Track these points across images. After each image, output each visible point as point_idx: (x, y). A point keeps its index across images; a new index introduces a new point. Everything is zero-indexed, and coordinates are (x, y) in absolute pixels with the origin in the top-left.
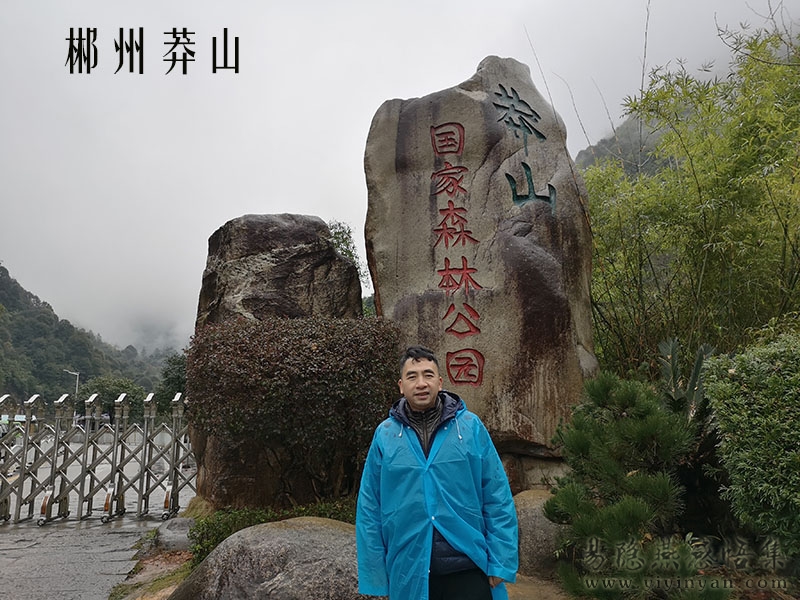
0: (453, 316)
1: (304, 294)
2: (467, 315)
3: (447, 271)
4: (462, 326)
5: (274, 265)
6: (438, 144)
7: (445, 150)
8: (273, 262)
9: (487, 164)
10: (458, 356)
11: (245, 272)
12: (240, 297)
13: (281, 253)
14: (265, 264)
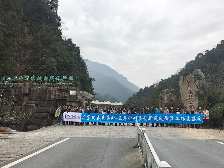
0: (190, 102)
3: (189, 97)
4: (191, 103)
6: (188, 82)
9: (194, 85)
12: (166, 99)
14: (168, 95)
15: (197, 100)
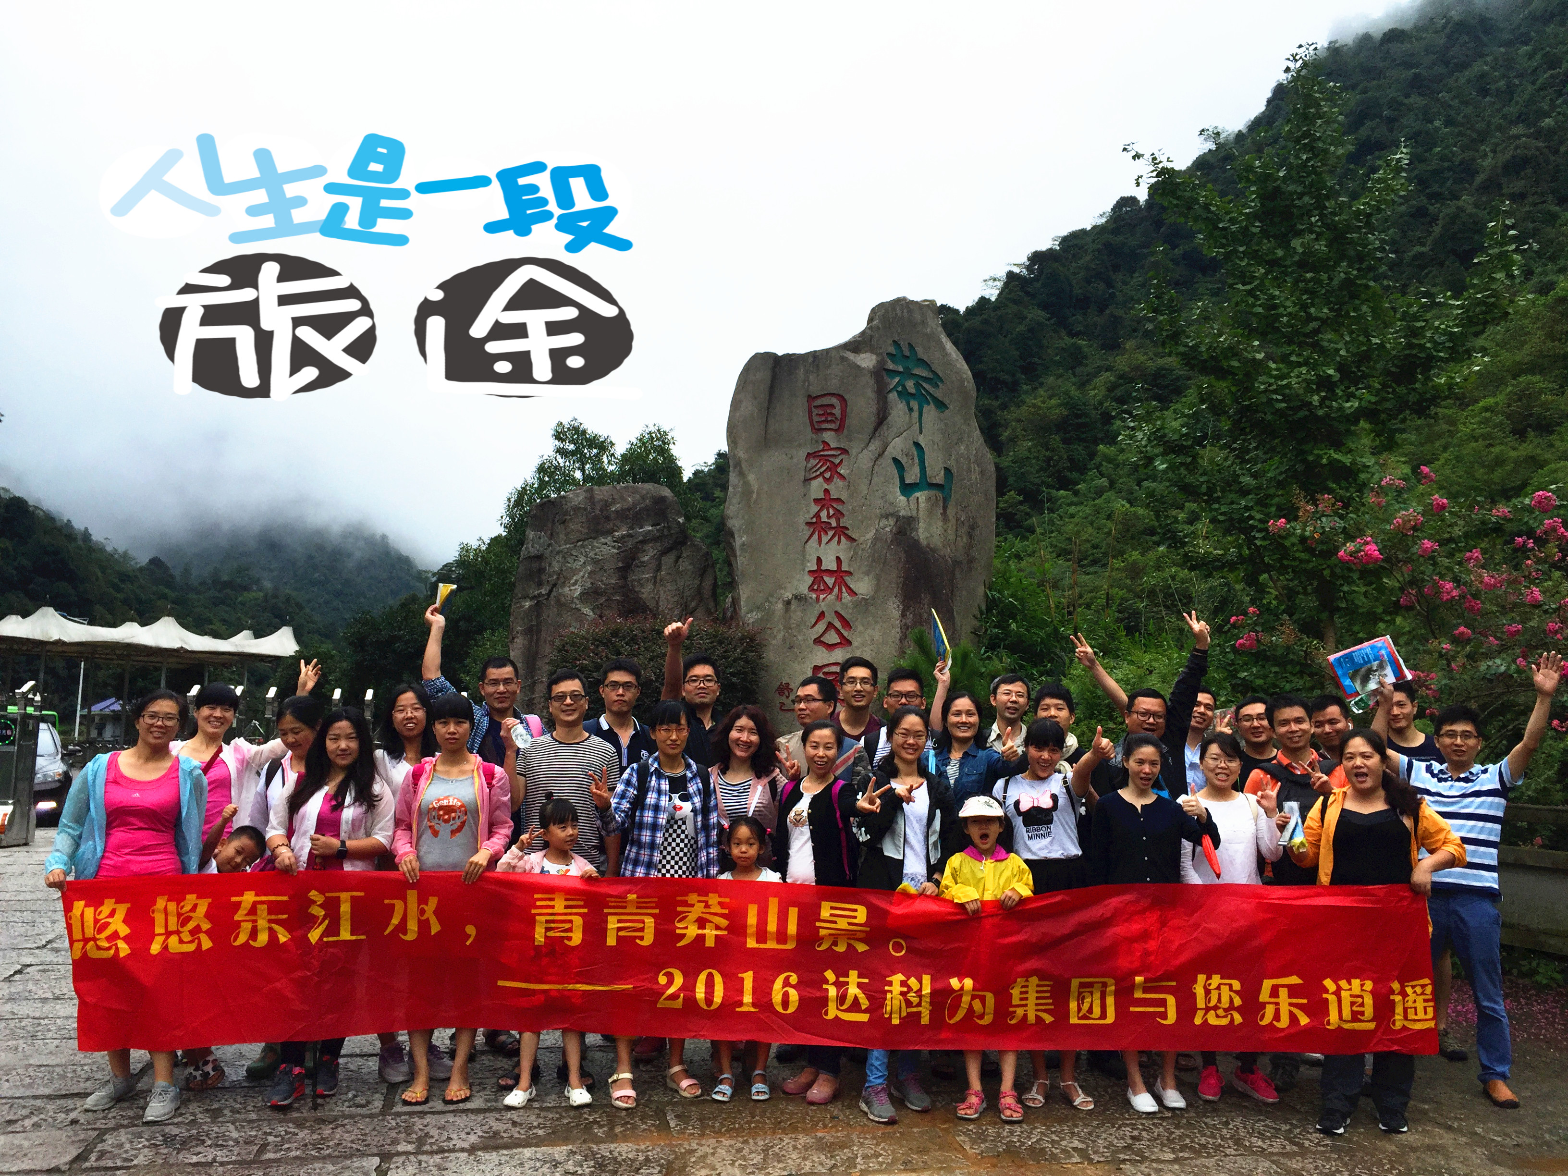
0: (821, 627)
1: (650, 586)
2: (838, 624)
3: (818, 574)
4: (832, 638)
5: (615, 551)
6: (816, 419)
7: (824, 426)
8: (614, 547)
9: (872, 447)
10: (826, 670)
11: (582, 560)
12: (578, 590)
13: (623, 537)
14: (605, 550)
15: (894, 609)
